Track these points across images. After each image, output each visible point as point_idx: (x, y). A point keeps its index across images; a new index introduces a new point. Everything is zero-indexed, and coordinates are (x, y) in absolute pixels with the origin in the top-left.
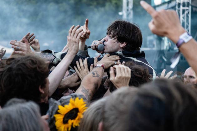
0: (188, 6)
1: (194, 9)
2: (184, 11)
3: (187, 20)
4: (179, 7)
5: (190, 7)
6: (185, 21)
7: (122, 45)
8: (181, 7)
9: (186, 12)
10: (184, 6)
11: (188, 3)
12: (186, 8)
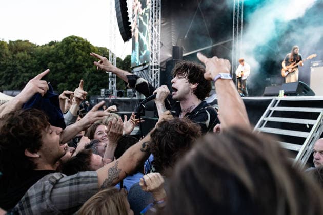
0: (158, 68)
1: (162, 69)
2: (155, 72)
3: (157, 78)
4: (152, 68)
5: (159, 68)
6: (156, 78)
7: (194, 86)
8: (153, 68)
9: (157, 72)
10: (155, 68)
11: (158, 66)
12: (156, 69)
